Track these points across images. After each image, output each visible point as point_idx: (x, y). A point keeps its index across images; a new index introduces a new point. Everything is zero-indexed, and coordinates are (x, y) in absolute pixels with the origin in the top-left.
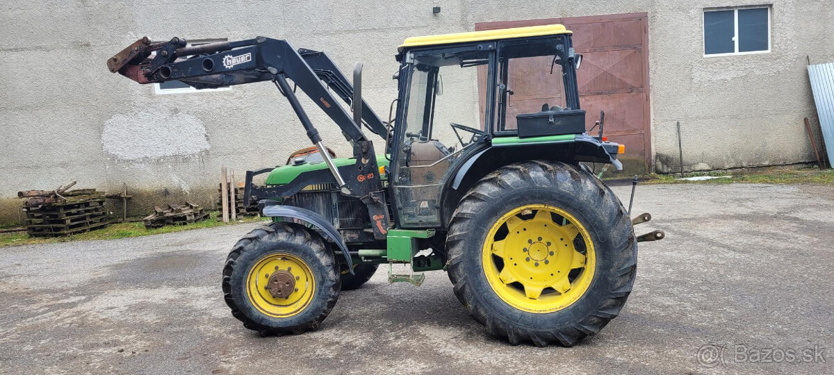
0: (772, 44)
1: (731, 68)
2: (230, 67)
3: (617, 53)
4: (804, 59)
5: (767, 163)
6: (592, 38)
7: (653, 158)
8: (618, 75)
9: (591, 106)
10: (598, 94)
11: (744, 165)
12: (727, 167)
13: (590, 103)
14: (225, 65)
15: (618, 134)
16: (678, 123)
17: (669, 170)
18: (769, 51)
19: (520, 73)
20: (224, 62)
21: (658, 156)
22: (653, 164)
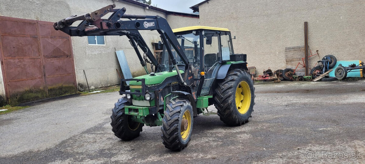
0: (106, 43)
1: (96, 50)
2: (146, 27)
3: (60, 40)
4: (114, 49)
5: (109, 85)
6: (50, 32)
7: (77, 85)
8: (62, 49)
9: (53, 62)
10: (55, 57)
11: (104, 86)
12: (99, 87)
13: (52, 61)
14: (144, 26)
15: (64, 75)
16: (84, 71)
17: (83, 89)
18: (105, 45)
19: (21, 45)
20: (144, 24)
21: (79, 84)
22: (77, 87)
